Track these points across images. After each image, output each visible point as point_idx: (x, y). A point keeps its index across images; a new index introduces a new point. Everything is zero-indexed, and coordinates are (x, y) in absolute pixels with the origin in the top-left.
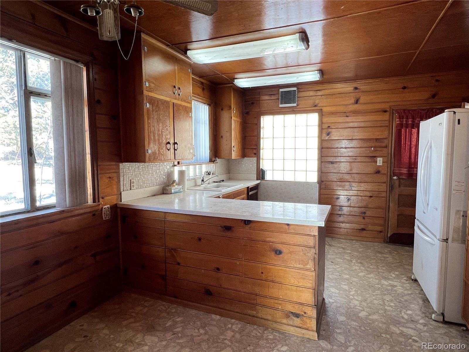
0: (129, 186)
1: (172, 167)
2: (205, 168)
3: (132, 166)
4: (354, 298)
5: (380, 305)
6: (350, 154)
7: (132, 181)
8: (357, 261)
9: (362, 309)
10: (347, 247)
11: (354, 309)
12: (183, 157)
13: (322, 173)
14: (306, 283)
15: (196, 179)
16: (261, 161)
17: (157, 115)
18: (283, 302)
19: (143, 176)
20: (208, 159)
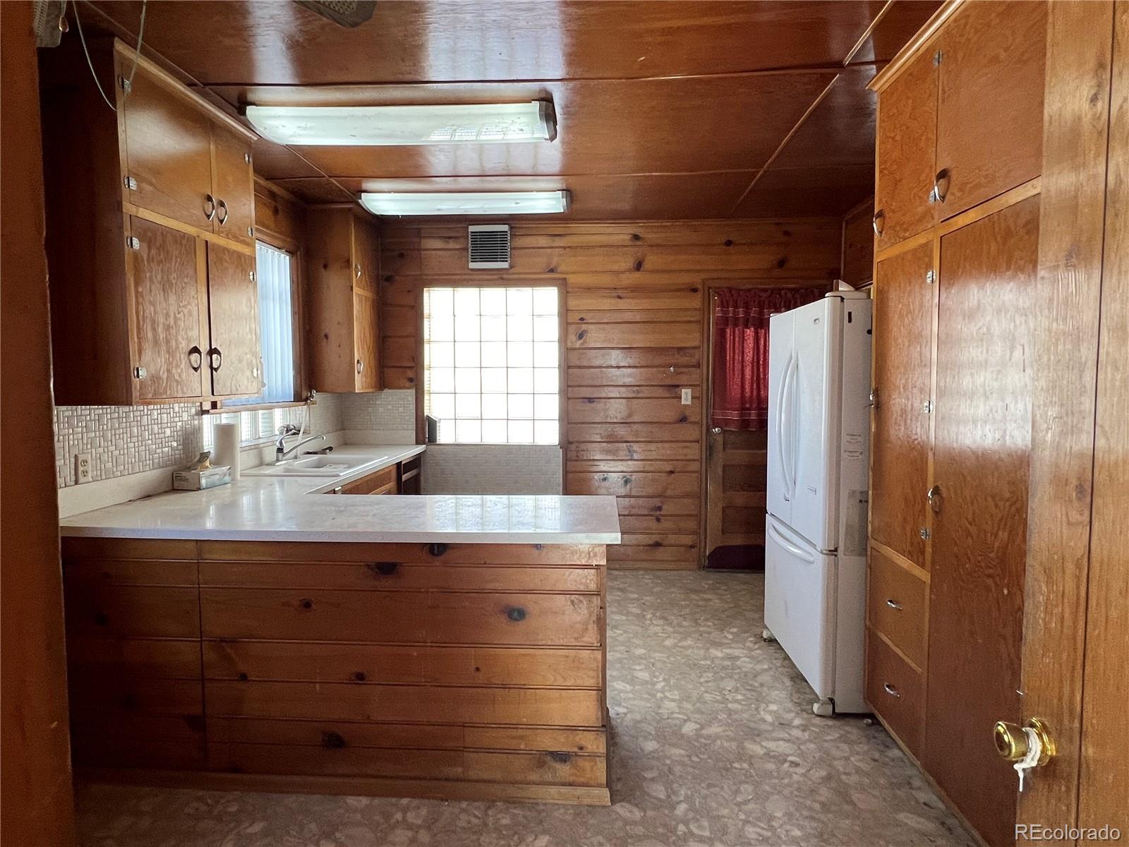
0: (73, 472)
1: (196, 417)
2: (280, 418)
3: (81, 415)
4: (666, 697)
5: (717, 701)
6: (628, 380)
7: (81, 458)
8: (654, 615)
9: (686, 718)
10: (630, 586)
11: (669, 721)
12: (234, 388)
13: (569, 423)
14: (583, 678)
15: (261, 446)
16: (426, 397)
17: (162, 271)
18: (528, 732)
19: (114, 443)
20: (290, 394)
